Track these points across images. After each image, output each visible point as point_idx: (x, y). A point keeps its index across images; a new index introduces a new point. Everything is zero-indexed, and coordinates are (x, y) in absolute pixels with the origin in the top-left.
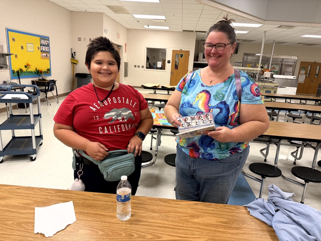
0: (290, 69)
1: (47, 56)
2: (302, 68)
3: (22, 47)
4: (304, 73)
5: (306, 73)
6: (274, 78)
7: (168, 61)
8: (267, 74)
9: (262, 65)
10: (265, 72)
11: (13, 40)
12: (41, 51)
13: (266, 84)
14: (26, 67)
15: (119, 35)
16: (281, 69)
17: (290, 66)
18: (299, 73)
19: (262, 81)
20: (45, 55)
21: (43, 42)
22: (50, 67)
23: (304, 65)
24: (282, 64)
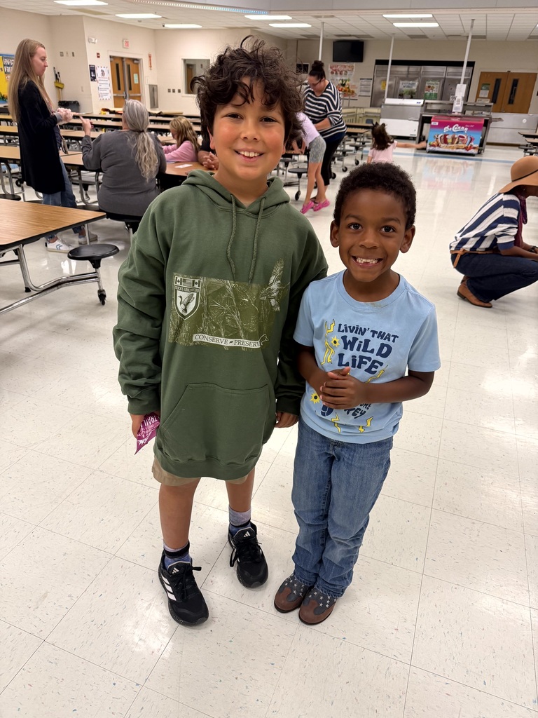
2: (484, 85)
4: (487, 96)
12: (5, 73)
15: (127, 42)
18: (477, 96)
21: (7, 61)
23: (486, 80)
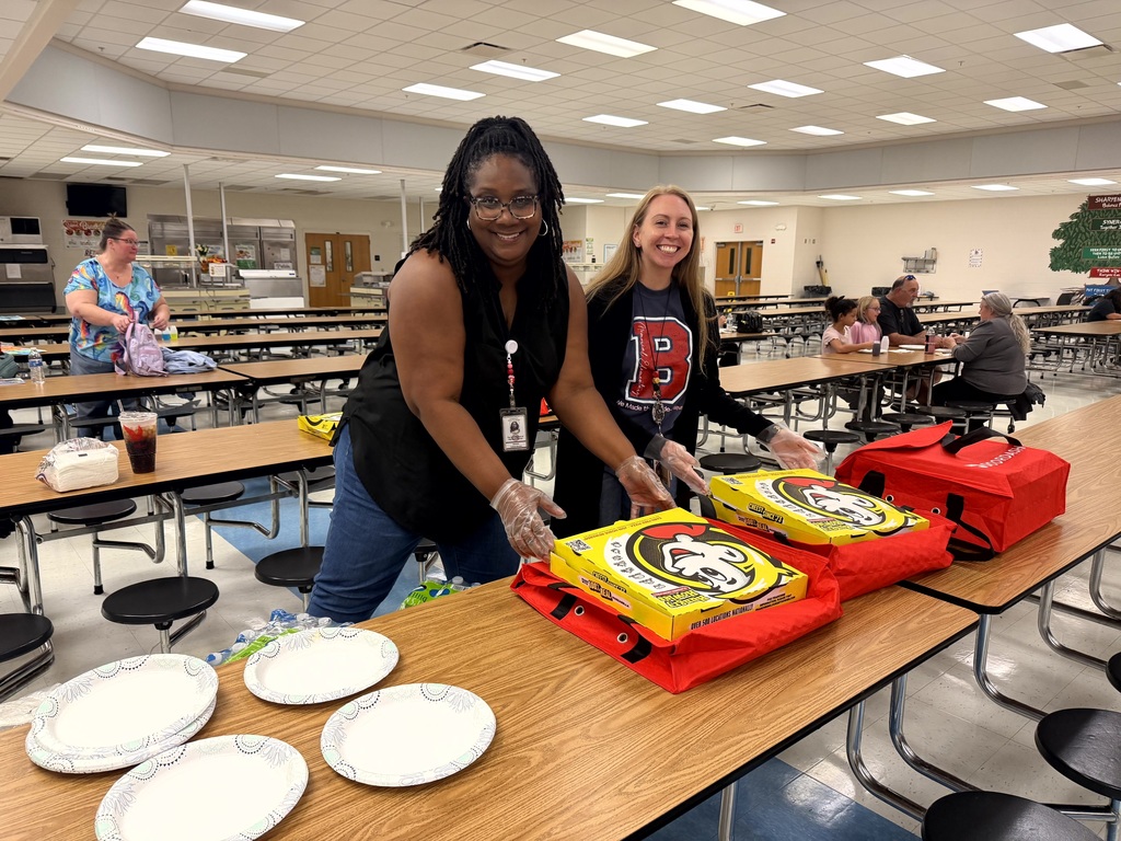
0: (285, 254)
4: (320, 263)
5: (324, 262)
6: (242, 278)
8: (218, 270)
9: (200, 249)
10: (211, 265)
13: (219, 293)
16: (261, 254)
17: (284, 245)
18: (309, 263)
19: (207, 288)
23: (315, 242)
24: (261, 243)
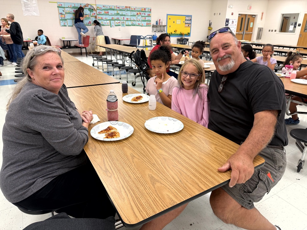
1: (189, 26)
3: (174, 22)
7: (299, 24)
11: (170, 19)
12: (185, 23)
14: (175, 31)
15: (251, 7)
20: (188, 25)
21: (187, 18)
22: (190, 32)
